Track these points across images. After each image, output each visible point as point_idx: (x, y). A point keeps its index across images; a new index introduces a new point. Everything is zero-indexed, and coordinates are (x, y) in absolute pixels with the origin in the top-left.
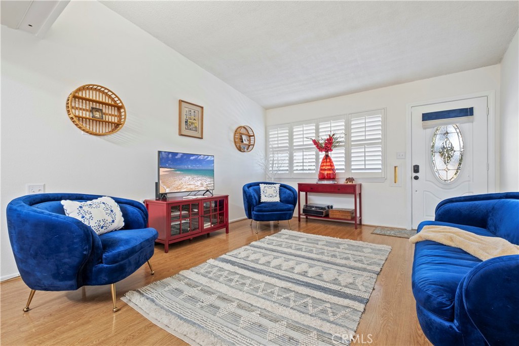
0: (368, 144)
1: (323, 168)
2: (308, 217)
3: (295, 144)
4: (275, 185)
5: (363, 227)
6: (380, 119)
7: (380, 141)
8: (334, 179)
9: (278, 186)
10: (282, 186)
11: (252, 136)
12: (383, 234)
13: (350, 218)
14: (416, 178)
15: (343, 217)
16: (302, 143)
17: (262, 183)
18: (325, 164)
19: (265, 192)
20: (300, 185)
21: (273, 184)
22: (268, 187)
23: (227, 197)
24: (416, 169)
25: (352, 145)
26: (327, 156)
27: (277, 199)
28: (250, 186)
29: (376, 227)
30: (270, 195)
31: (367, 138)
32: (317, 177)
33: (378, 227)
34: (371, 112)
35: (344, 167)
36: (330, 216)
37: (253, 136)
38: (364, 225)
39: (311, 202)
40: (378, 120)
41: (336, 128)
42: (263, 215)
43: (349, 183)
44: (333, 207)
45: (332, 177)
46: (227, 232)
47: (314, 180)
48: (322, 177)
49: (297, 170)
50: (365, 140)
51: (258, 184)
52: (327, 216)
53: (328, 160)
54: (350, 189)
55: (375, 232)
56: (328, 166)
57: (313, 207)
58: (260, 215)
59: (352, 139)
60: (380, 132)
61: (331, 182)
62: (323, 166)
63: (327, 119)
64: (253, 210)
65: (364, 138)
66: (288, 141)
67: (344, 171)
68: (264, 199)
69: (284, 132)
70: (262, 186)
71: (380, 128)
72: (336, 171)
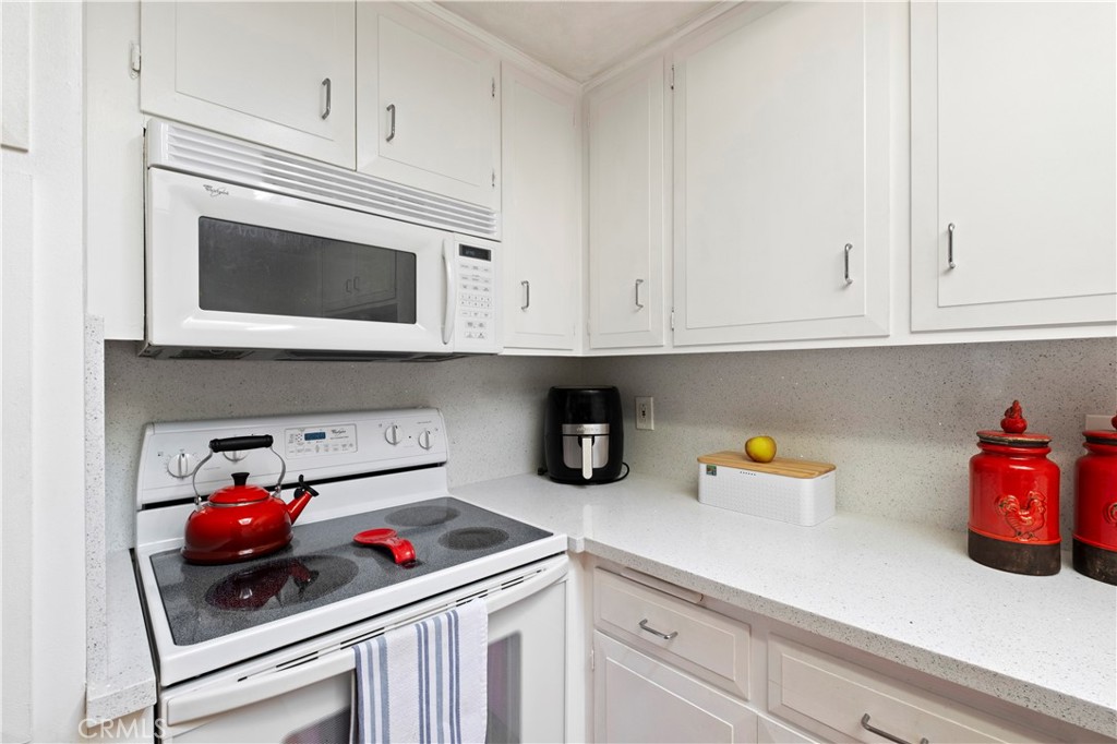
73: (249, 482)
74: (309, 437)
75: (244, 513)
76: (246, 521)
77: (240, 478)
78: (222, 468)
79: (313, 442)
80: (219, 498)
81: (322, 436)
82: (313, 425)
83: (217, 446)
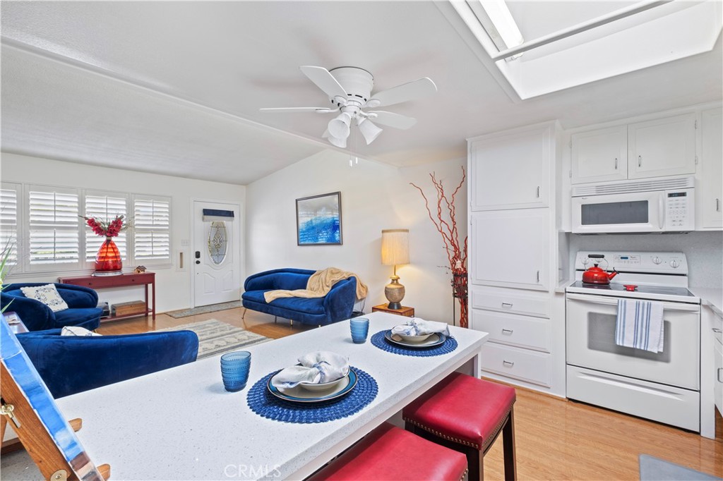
0: (154, 230)
1: (104, 255)
4: (48, 286)
6: (167, 206)
7: (167, 228)
9: (53, 286)
14: (198, 262)
18: (105, 250)
21: (44, 284)
22: (42, 290)
24: (198, 255)
25: (135, 230)
26: (109, 242)
27: (65, 305)
30: (52, 301)
31: (154, 223)
34: (159, 198)
35: (125, 254)
36: (118, 314)
41: (115, 208)
43: (142, 273)
47: (84, 273)
53: (110, 246)
56: (110, 252)
59: (136, 222)
60: (168, 219)
61: (117, 274)
62: (102, 253)
63: (98, 193)
65: (151, 223)
70: (25, 289)
71: (168, 215)
73: (598, 266)
74: (622, 258)
75: (596, 273)
76: (596, 275)
77: (596, 265)
78: (591, 263)
79: (623, 260)
80: (591, 269)
81: (627, 258)
82: (624, 255)
83: (590, 256)
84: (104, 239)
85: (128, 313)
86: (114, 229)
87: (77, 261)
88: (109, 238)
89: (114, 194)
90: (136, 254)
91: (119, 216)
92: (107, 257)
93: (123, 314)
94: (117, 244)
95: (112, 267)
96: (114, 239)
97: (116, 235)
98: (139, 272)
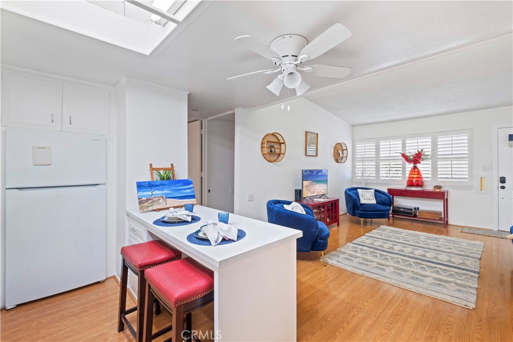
0: (454, 158)
1: (412, 176)
2: (395, 216)
3: (381, 155)
4: (370, 190)
5: (449, 227)
6: (467, 138)
7: (467, 156)
8: (422, 186)
9: (373, 191)
10: (376, 191)
11: (345, 150)
12: (471, 232)
13: (438, 219)
14: (503, 188)
15: (431, 218)
16: (389, 155)
17: (359, 188)
18: (413, 173)
19: (364, 195)
20: (389, 190)
21: (369, 189)
22: (365, 192)
23: (338, 200)
24: (503, 180)
25: (438, 158)
26: (415, 167)
27: (374, 202)
28: (350, 190)
29: (463, 227)
30: (367, 198)
31: (453, 153)
32: (406, 184)
33: (464, 227)
34: (458, 132)
35: (430, 176)
36: (418, 216)
37: (347, 150)
38: (450, 225)
39: (397, 204)
40: (465, 138)
41: (423, 144)
42: (367, 214)
43: (437, 190)
44: (420, 209)
45: (420, 184)
46: (338, 225)
47: (403, 186)
48: (410, 184)
49: (383, 177)
50: (452, 154)
51: (356, 189)
52: (415, 216)
53: (416, 170)
54: (438, 195)
55: (464, 231)
56: (416, 174)
57: (401, 208)
58: (365, 214)
59: (439, 153)
60: (467, 148)
61: (419, 189)
62: (411, 174)
63: (413, 136)
64: (358, 210)
65: (451, 153)
66: (374, 153)
67: (430, 179)
68: (363, 201)
69: (372, 146)
70: (359, 190)
71: (467, 145)
72: (424, 179)
84: (412, 165)
85: (426, 217)
86: (417, 158)
87: (401, 179)
88: (415, 165)
89: (423, 135)
90: (439, 176)
91: (420, 150)
92: (413, 178)
93: (423, 217)
94: (420, 169)
95: (415, 184)
96: (418, 166)
97: (419, 162)
98: (435, 189)
